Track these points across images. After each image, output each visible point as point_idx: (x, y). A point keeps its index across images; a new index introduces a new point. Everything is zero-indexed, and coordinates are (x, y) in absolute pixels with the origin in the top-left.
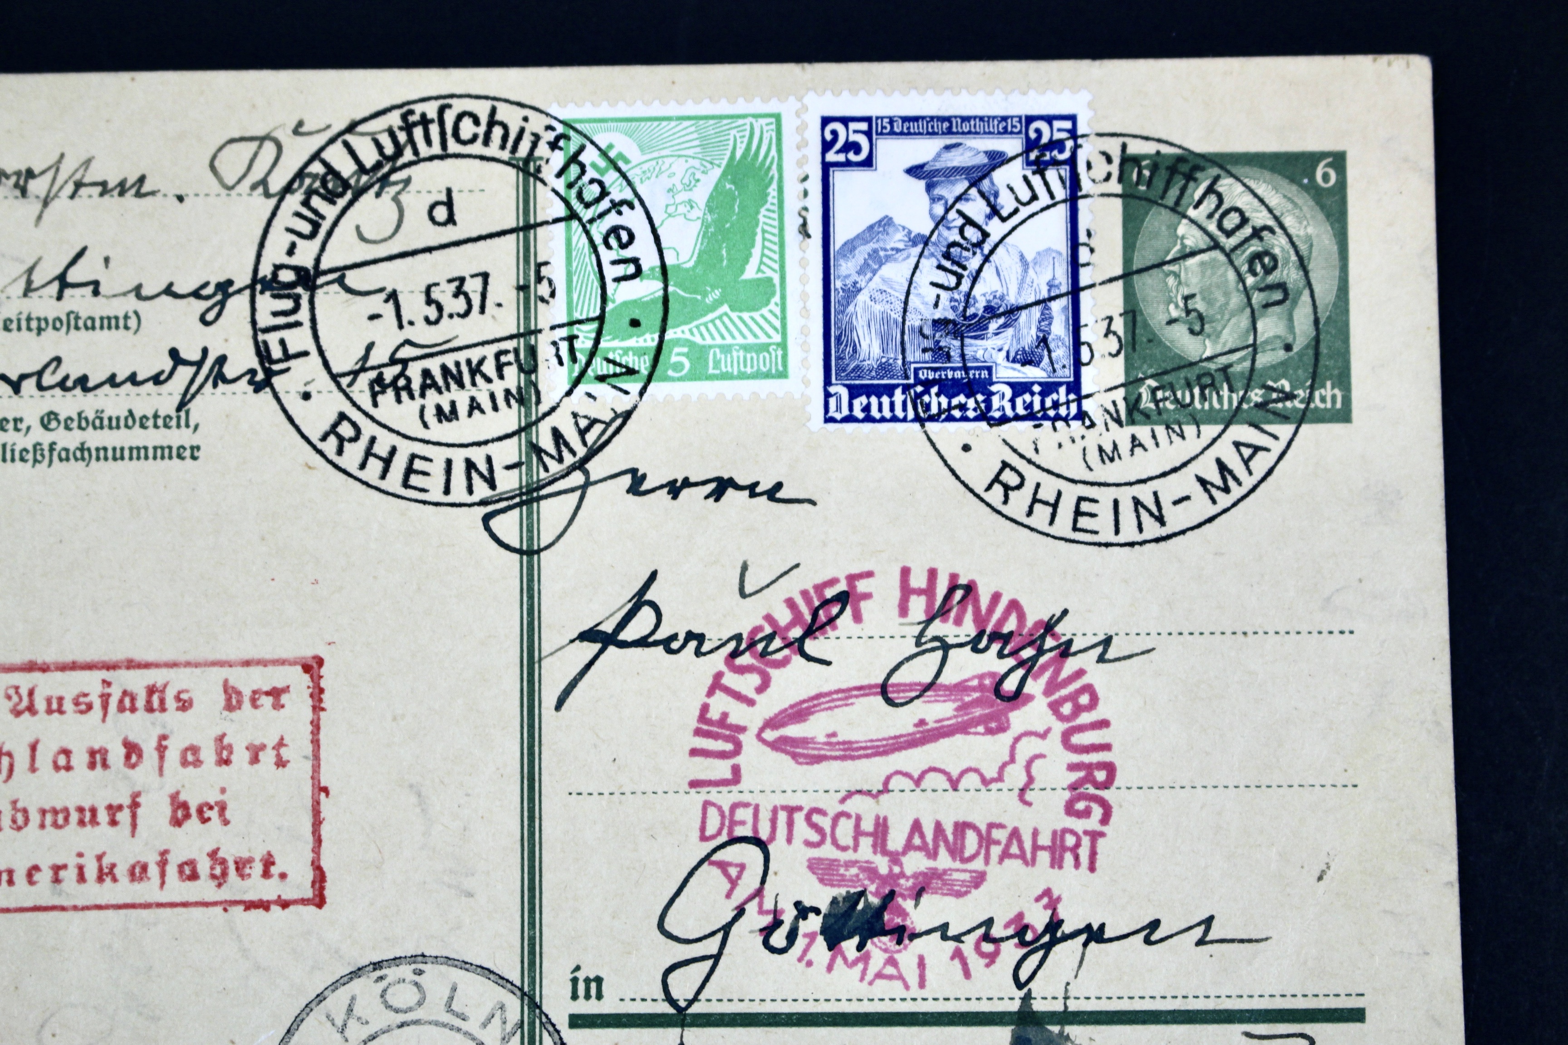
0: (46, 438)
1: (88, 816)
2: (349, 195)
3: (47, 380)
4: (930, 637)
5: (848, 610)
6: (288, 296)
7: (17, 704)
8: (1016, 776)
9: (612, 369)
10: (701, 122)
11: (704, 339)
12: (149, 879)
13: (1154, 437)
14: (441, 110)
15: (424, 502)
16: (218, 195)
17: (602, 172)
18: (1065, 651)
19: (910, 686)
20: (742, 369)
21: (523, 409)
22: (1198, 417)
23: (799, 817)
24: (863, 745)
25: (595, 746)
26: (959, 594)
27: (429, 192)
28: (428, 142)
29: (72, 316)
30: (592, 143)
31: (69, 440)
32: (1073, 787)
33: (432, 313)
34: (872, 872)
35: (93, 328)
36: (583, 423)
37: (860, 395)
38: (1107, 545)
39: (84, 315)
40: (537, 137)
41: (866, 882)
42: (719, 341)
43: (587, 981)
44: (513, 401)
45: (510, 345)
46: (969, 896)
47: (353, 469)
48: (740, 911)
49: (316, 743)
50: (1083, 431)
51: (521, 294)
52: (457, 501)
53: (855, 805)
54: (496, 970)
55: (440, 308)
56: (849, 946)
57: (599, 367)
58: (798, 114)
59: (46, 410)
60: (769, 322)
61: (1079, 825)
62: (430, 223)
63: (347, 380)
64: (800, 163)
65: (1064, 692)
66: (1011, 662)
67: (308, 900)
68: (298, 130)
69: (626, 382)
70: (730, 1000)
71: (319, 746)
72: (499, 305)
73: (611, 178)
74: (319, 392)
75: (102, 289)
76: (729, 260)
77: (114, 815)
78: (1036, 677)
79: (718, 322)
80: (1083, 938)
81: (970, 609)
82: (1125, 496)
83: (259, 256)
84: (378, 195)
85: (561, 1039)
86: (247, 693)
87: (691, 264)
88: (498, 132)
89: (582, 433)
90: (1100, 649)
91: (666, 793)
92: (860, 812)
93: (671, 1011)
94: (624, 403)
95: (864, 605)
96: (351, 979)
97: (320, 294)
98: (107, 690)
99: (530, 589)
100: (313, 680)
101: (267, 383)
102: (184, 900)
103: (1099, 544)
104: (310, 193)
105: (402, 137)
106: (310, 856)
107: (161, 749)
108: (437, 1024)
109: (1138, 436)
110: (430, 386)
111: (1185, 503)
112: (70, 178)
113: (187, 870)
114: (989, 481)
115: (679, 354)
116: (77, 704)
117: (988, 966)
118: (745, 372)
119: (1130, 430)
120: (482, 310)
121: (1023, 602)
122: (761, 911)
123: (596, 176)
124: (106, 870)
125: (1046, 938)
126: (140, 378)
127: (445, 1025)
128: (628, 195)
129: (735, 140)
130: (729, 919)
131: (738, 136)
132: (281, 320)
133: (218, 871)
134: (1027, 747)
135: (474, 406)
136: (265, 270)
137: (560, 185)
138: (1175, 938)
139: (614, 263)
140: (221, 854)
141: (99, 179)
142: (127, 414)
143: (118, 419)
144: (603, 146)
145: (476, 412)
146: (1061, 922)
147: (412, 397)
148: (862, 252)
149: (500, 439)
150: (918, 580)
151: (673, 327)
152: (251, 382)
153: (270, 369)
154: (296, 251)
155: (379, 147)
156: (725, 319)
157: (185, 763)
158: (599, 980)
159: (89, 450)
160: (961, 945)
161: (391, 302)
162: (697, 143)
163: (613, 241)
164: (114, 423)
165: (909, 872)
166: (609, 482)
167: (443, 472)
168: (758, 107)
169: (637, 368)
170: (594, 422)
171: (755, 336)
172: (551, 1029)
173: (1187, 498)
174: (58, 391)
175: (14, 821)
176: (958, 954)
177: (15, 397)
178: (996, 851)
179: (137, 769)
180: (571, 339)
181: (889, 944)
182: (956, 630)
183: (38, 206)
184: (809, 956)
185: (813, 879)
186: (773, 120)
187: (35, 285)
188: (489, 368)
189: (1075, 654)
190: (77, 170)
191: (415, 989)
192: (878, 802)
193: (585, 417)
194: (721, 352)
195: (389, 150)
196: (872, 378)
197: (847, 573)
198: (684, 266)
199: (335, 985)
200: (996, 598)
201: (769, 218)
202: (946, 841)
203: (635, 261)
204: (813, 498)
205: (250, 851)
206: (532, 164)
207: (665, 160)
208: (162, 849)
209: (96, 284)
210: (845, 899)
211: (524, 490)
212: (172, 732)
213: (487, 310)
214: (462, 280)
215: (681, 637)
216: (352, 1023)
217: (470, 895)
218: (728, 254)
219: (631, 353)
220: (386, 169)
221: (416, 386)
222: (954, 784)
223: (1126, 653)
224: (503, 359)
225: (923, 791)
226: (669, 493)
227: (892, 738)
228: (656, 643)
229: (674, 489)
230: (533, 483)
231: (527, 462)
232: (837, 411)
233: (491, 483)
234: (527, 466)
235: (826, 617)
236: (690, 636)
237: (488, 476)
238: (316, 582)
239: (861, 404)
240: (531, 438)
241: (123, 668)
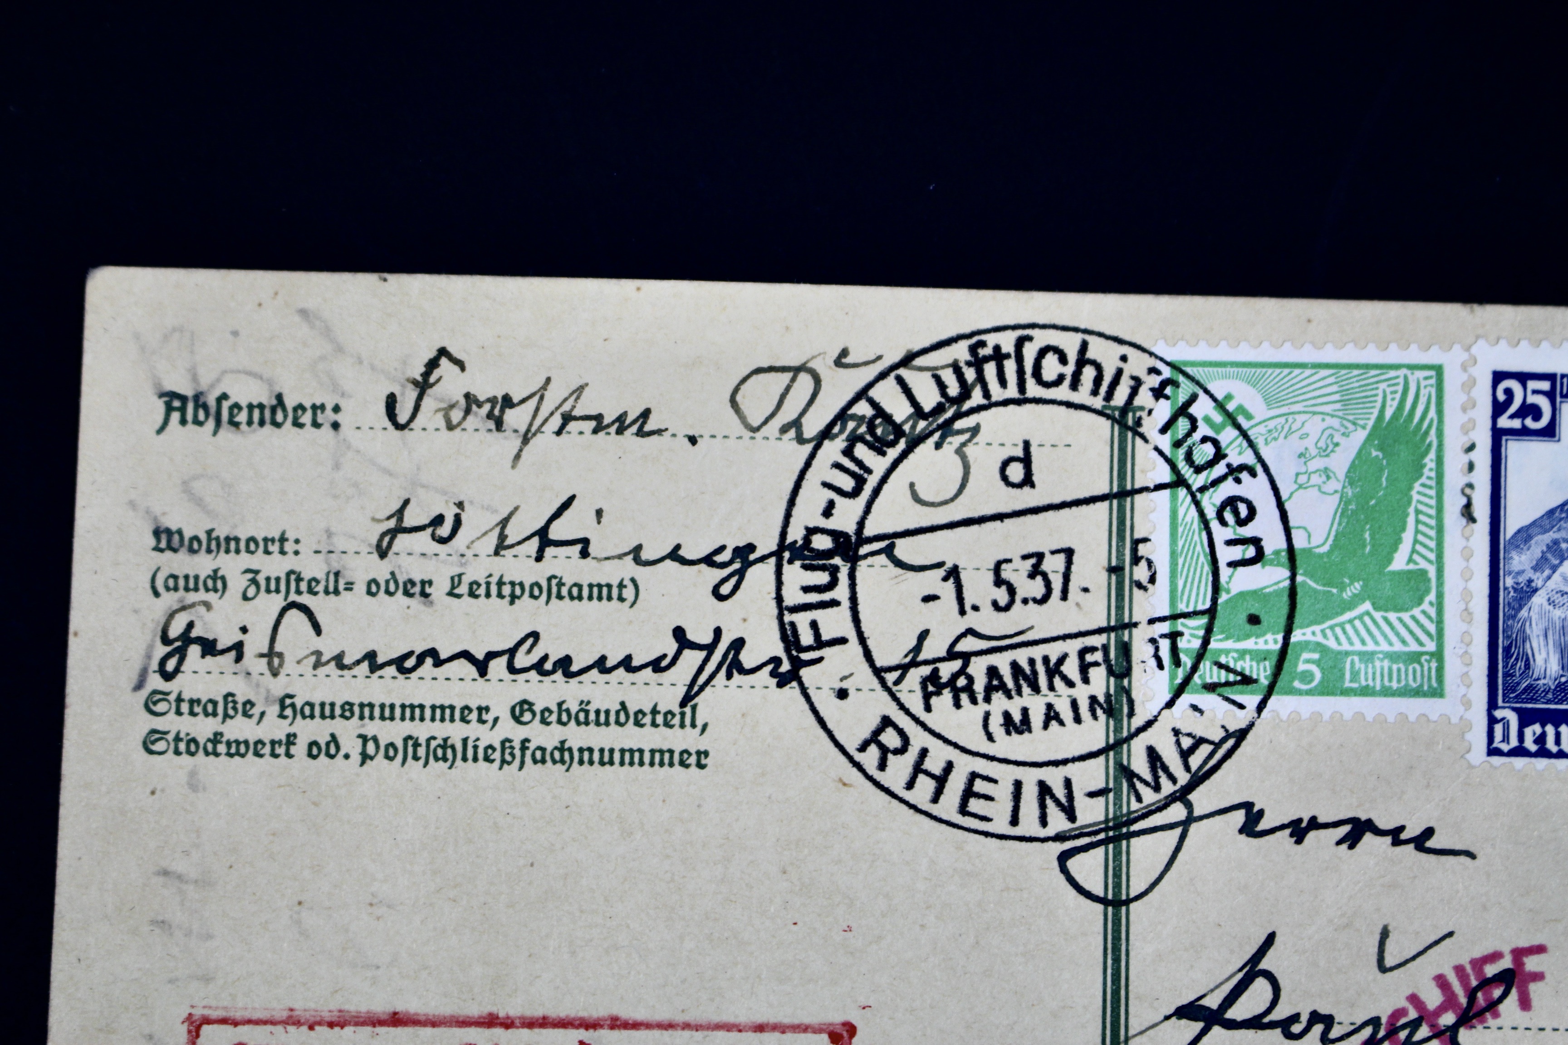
0: (517, 733)
2: (902, 445)
3: (521, 660)
5: (1514, 993)
6: (823, 568)
9: (1223, 676)
10: (1343, 372)
11: (1339, 644)
14: (1020, 343)
15: (986, 834)
16: (740, 438)
17: (1218, 429)
20: (1387, 683)
21: (1112, 722)
27: (1002, 445)
28: (1003, 382)
29: (554, 582)
30: (1207, 391)
31: (545, 737)
33: (1002, 596)
35: (580, 598)
36: (1186, 742)
37: (1533, 723)
39: (568, 581)
40: (1137, 382)
42: (1358, 646)
44: (1099, 712)
45: (1097, 641)
47: (898, 788)
51: (1114, 577)
52: (1027, 835)
55: (1012, 591)
57: (1208, 672)
58: (1464, 368)
59: (518, 698)
60: (1422, 626)
62: (1002, 483)
63: (895, 675)
64: (1466, 429)
68: (841, 361)
69: (1241, 693)
72: (1086, 590)
73: (1228, 436)
74: (858, 690)
75: (591, 549)
76: (1373, 546)
79: (1357, 623)
83: (788, 516)
84: (938, 446)
87: (1326, 548)
88: (1089, 373)
89: (1185, 755)
94: (1238, 720)
95: (1534, 988)
97: (862, 565)
99: (1116, 949)
101: (793, 676)
104: (854, 439)
105: (970, 375)
110: (997, 689)
112: (557, 408)
115: (1308, 661)
118: (1391, 688)
120: (1064, 596)
123: (1210, 433)
126: (635, 663)
128: (1248, 458)
129: (1385, 397)
131: (1388, 390)
132: (813, 598)
135: (1051, 716)
136: (795, 534)
137: (1165, 442)
139: (1230, 543)
141: (594, 413)
142: (618, 707)
143: (607, 712)
144: (1220, 396)
145: (1054, 725)
147: (974, 701)
148: (1540, 543)
149: (1083, 758)
151: (1301, 627)
152: (773, 674)
153: (798, 657)
154: (834, 511)
155: (942, 386)
156: (1367, 619)
159: (570, 750)
161: (952, 580)
162: (1337, 397)
163: (1228, 516)
164: (602, 718)
166: (1218, 818)
167: (1010, 797)
168: (1414, 356)
169: (1255, 676)
170: (1200, 741)
171: (1404, 642)
174: (533, 675)
177: (481, 681)
180: (1174, 636)
183: (518, 442)
186: (1432, 373)
187: (508, 542)
188: (1071, 668)
190: (566, 400)
193: (1189, 735)
194: (1360, 660)
195: (954, 390)
196: (1549, 702)
197: (1514, 946)
198: (1317, 550)
201: (1425, 495)
203: (1256, 542)
204: (1472, 849)
206: (1130, 415)
207: (1296, 416)
209: (585, 542)
211: (1111, 824)
213: (1070, 596)
214: (1040, 556)
215: (1304, 1018)
218: (1372, 537)
219: (1248, 657)
220: (949, 414)
221: (979, 686)
224: (1089, 658)
226: (1291, 835)
228: (1272, 1025)
229: (1299, 831)
230: (1122, 816)
231: (1115, 788)
232: (1503, 741)
233: (1070, 813)
234: (1115, 794)
235: (1485, 1000)
236: (1315, 1017)
237: (1066, 804)
238: (849, 929)
239: (1534, 734)
240: (1122, 758)
241: (606, 1027)
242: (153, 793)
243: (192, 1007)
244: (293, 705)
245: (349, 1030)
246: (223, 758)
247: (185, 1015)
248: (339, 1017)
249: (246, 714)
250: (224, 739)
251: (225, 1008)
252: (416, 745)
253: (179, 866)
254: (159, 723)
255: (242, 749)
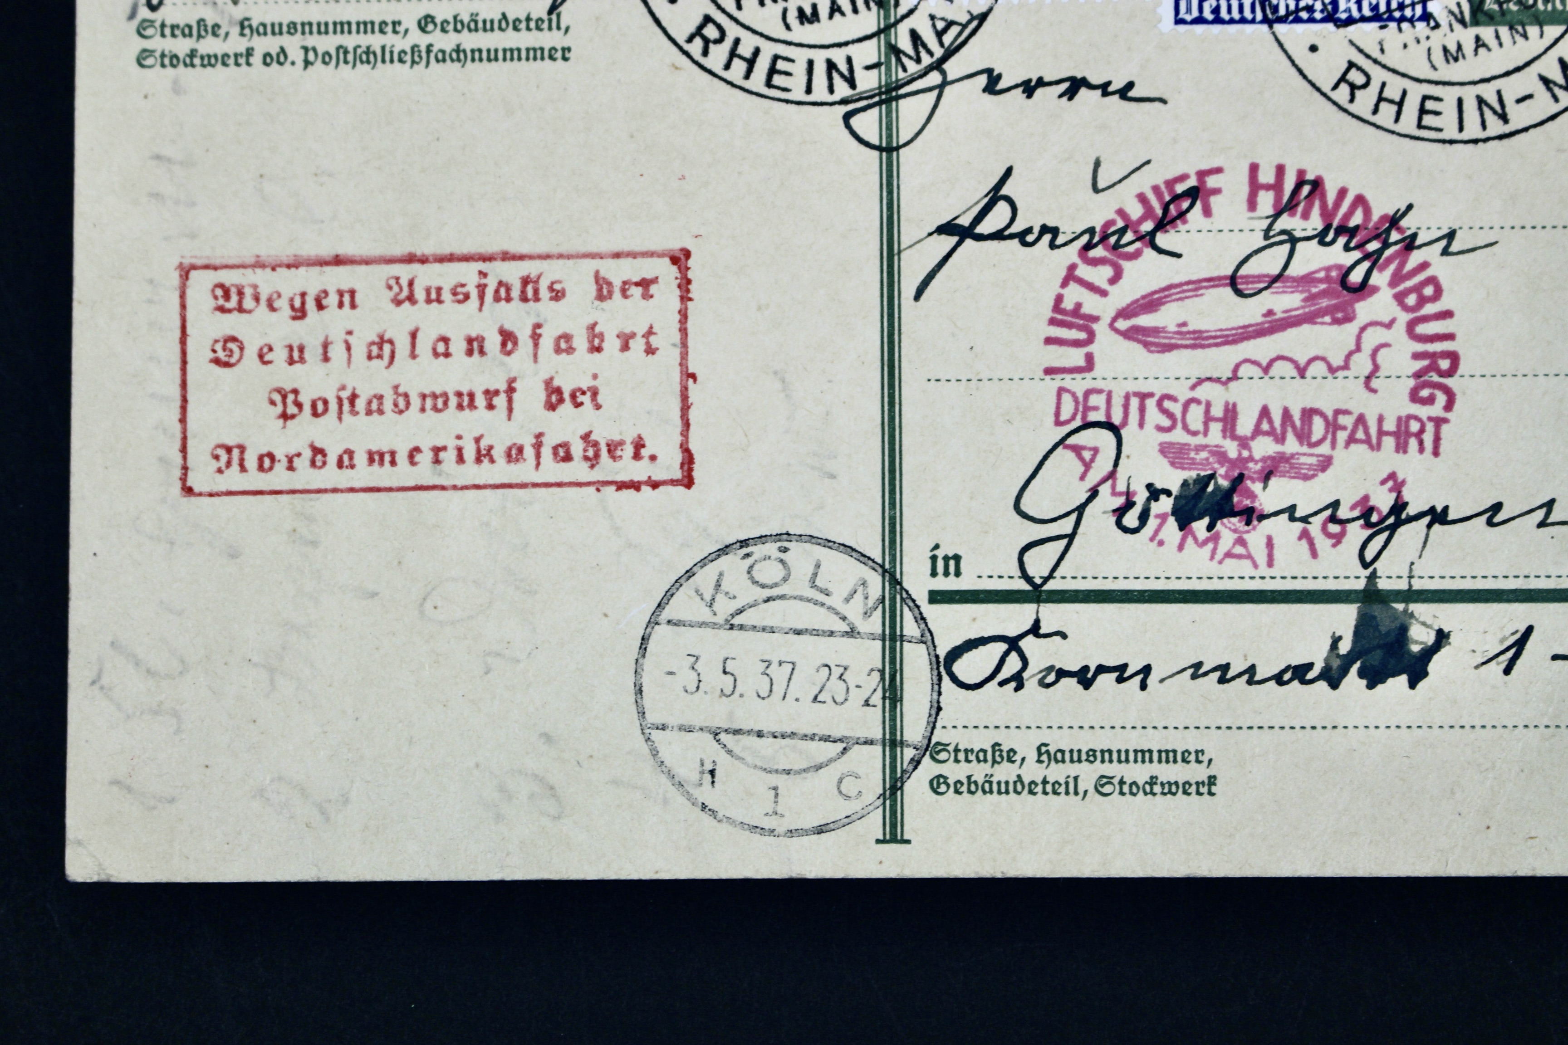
0: (423, 40)
1: (466, 399)
4: (1277, 230)
5: (1198, 205)
7: (398, 294)
8: (1362, 364)
12: (525, 460)
13: (1498, 37)
15: (787, 101)
18: (1410, 244)
19: (1259, 278)
21: (882, 12)
22: (1541, 18)
23: (1151, 403)
24: (1213, 334)
25: (953, 335)
26: (1306, 189)
31: (445, 42)
32: (1417, 375)
34: (1221, 456)
36: (940, 25)
38: (1452, 142)
41: (1216, 466)
43: (946, 559)
44: (872, 4)
46: (1316, 479)
47: (718, 69)
48: (1094, 493)
49: (684, 331)
50: (1427, 31)
52: (819, 100)
53: (1205, 392)
54: (858, 548)
56: (1200, 526)
59: (422, 14)
61: (1424, 412)
65: (1409, 284)
66: (1357, 255)
67: (677, 481)
70: (1084, 578)
71: (686, 335)
77: (491, 399)
78: (1382, 269)
80: (1427, 520)
81: (1317, 204)
82: (1469, 95)
85: (921, 614)
86: (617, 284)
89: (940, 34)
90: (1444, 243)
91: (1022, 379)
92: (1209, 398)
93: (1027, 587)
94: (979, 6)
95: (1214, 200)
96: (719, 556)
98: (484, 281)
99: (890, 184)
100: (680, 272)
102: (558, 481)
103: (1444, 141)
106: (679, 439)
107: (536, 337)
108: (801, 598)
109: (1482, 36)
111: (1528, 102)
113: (561, 452)
114: (1335, 80)
116: (455, 294)
117: (1334, 546)
119: (1473, 31)
121: (1369, 197)
122: (1114, 493)
124: (484, 452)
125: (1391, 520)
127: (809, 600)
130: (1083, 500)
133: (591, 453)
134: (1372, 338)
135: (835, 9)
138: (1517, 520)
140: (593, 437)
142: (500, 17)
143: (492, 22)
145: (837, 15)
146: (1405, 505)
147: (775, 1)
149: (860, 40)
150: (1267, 176)
157: (558, 350)
158: (957, 558)
159: (464, 51)
160: (1308, 526)
164: (488, 26)
165: (1257, 456)
166: (966, 82)
167: (805, 72)
170: (950, 24)
172: (911, 604)
173: (1530, 96)
175: (396, 405)
176: (1305, 535)
177: (394, 1)
178: (1342, 436)
179: (513, 356)
181: (1238, 525)
182: (1302, 224)
184: (1160, 536)
185: (1165, 462)
189: (1420, 247)
191: (780, 566)
192: (1227, 389)
193: (943, 19)
197: (1197, 168)
199: (703, 562)
200: (1342, 193)
202: (1294, 426)
204: (1164, 97)
205: (621, 434)
208: (537, 431)
210: (1195, 481)
211: (883, 90)
212: (546, 321)
215: (1036, 230)
216: (720, 597)
217: (833, 476)
222: (1302, 372)
223: (1470, 246)
225: (1272, 378)
226: (1024, 92)
227: (1240, 328)
228: (1012, 237)
229: (1029, 88)
230: (892, 83)
231: (886, 62)
232: (1187, 12)
233: (851, 82)
234: (886, 66)
235: (1176, 211)
236: (1045, 229)
237: (848, 76)
238: (683, 178)
239: (1211, 6)
240: (890, 39)
241: (499, 259)
242: (146, 97)
243: (182, 257)
244: (250, 27)
245: (302, 270)
246: (199, 69)
247: (176, 263)
248: (295, 260)
249: (215, 34)
250: (199, 54)
251: (208, 257)
252: (346, 52)
253: (167, 151)
254: (148, 44)
255: (213, 61)
